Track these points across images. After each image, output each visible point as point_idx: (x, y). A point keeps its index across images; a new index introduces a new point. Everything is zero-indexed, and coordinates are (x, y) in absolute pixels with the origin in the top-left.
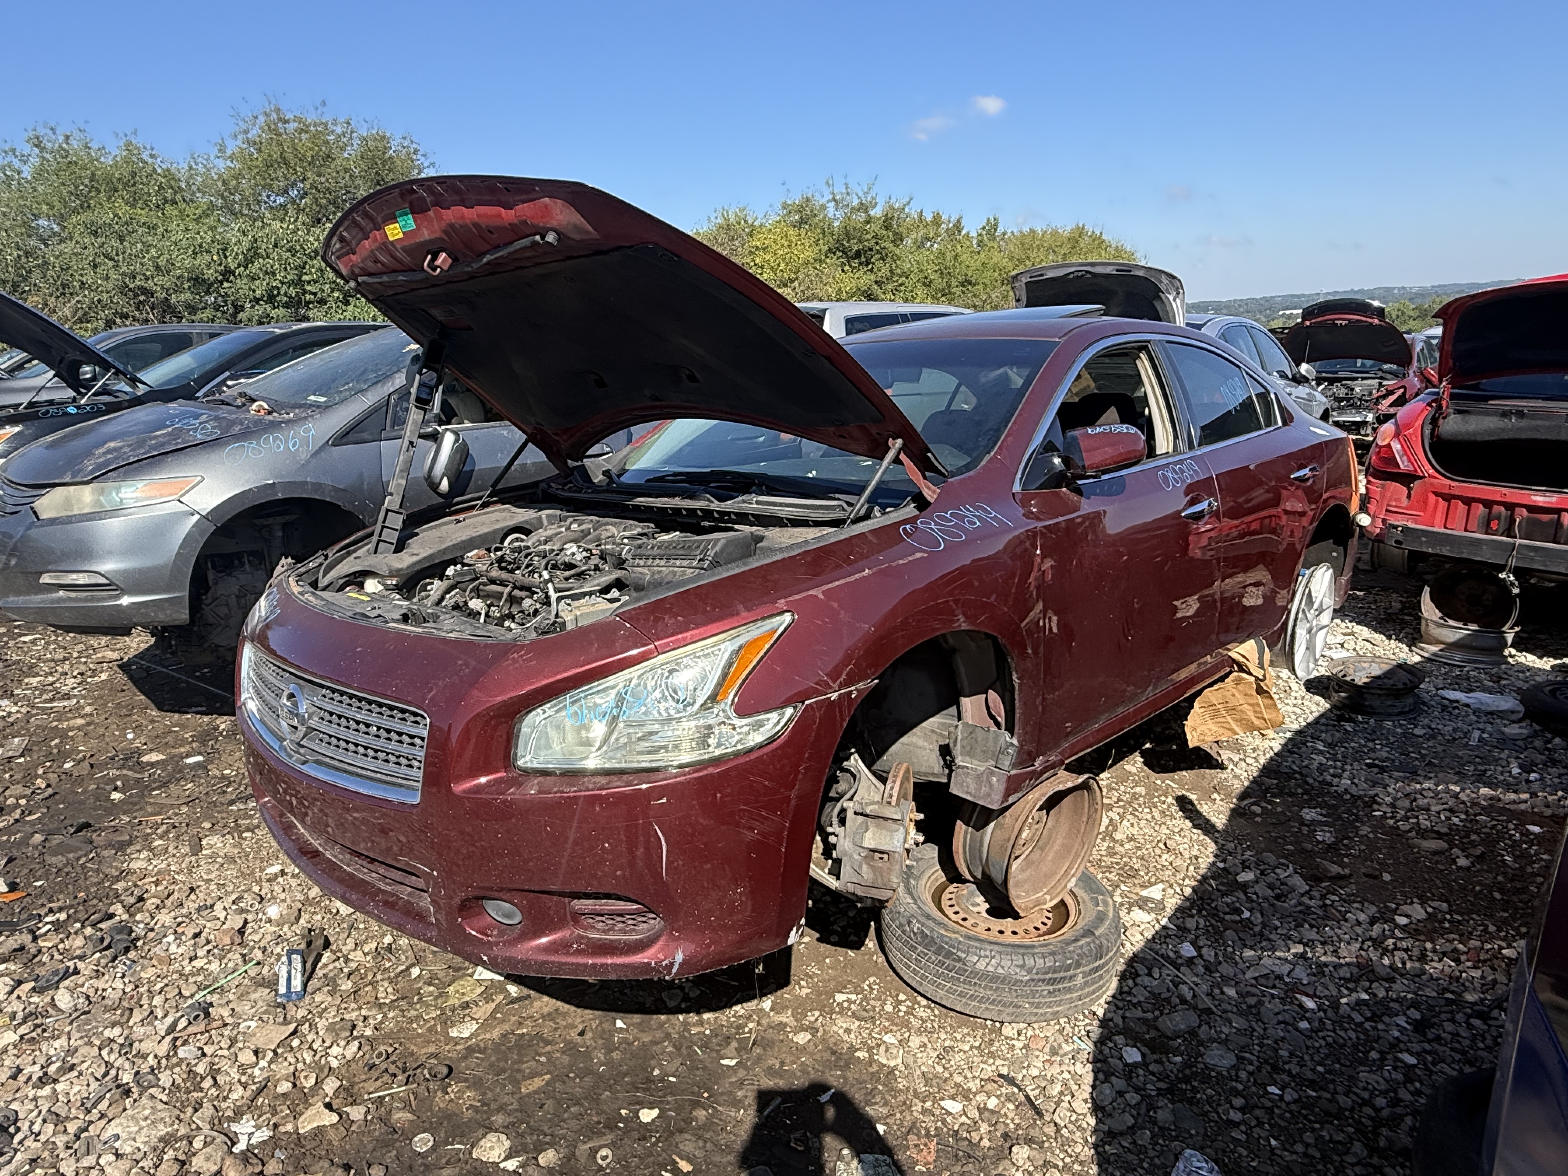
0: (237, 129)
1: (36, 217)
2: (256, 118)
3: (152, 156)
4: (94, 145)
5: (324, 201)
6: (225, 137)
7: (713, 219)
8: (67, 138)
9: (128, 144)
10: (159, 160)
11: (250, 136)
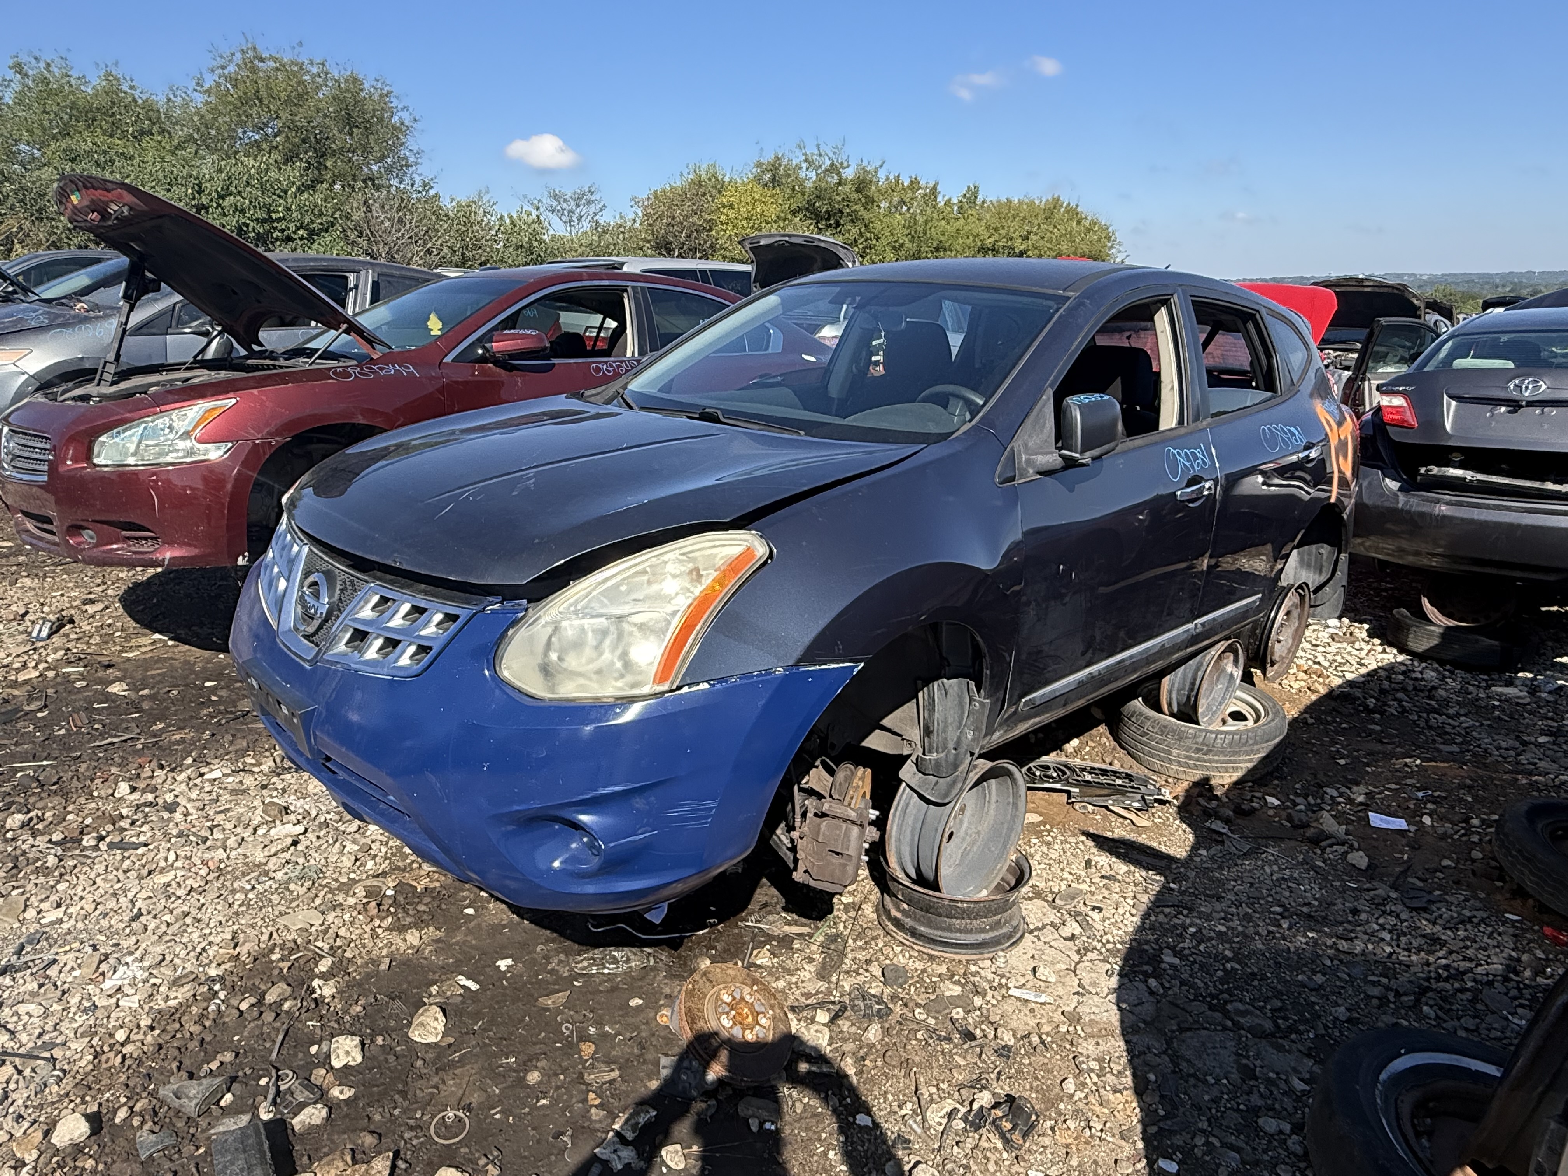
0: (215, 63)
1: (17, 142)
2: (233, 54)
3: (132, 87)
4: (75, 74)
5: (297, 140)
6: (204, 71)
7: (685, 174)
8: (48, 65)
9: (108, 74)
10: (139, 90)
11: (226, 72)
